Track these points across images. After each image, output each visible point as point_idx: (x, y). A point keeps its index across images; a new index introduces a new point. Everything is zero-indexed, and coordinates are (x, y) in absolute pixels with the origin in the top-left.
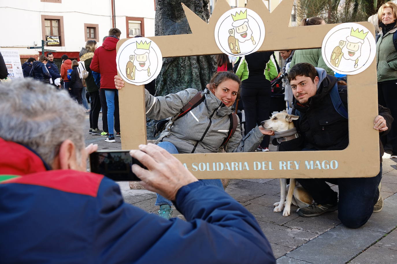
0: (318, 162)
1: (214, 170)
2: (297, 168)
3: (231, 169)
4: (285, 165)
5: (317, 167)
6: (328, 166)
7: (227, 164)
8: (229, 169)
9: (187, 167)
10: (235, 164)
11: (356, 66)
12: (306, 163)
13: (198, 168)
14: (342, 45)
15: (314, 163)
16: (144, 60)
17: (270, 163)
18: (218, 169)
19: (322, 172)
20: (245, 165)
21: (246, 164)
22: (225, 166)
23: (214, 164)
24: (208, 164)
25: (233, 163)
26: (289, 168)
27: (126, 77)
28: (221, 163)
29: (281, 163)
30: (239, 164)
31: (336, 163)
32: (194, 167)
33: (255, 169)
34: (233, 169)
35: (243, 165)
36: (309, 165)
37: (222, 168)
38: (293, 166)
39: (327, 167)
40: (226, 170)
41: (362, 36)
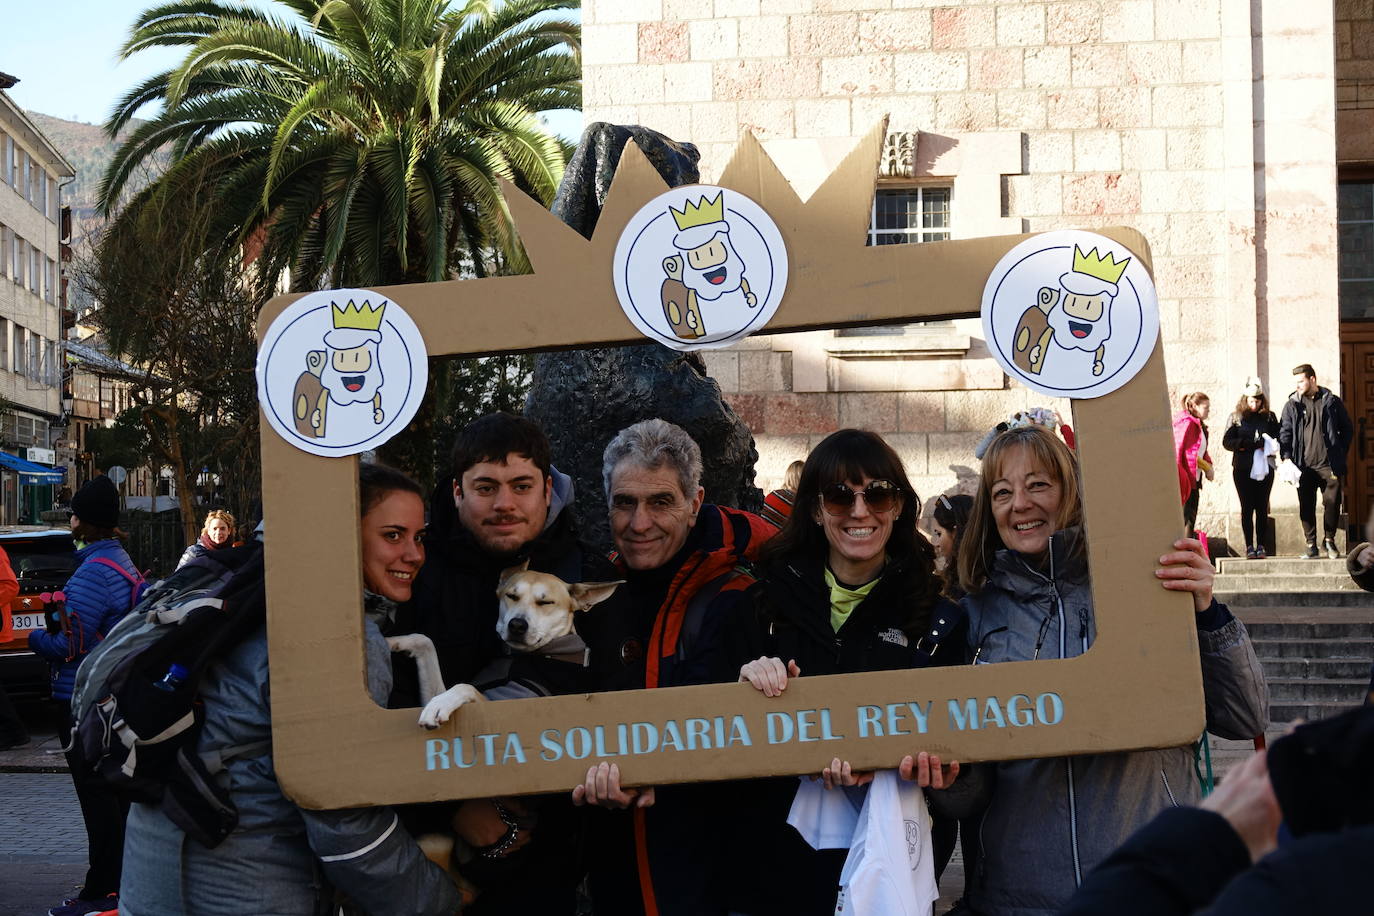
0: (992, 703)
1: (623, 751)
2: (922, 729)
3: (685, 743)
4: (878, 721)
5: (993, 720)
6: (1029, 715)
7: (672, 727)
8: (679, 747)
9: (523, 748)
10: (699, 727)
11: (1098, 370)
12: (953, 707)
13: (564, 746)
14: (1046, 301)
15: (981, 706)
16: (362, 365)
17: (825, 717)
18: (637, 750)
19: (1010, 735)
20: (736, 727)
21: (739, 722)
22: (664, 734)
23: (622, 730)
24: (599, 732)
25: (690, 725)
26: (893, 731)
28: (648, 727)
29: (862, 711)
30: (712, 724)
31: (1056, 701)
32: (548, 744)
33: (772, 741)
34: (692, 746)
35: (730, 731)
36: (964, 716)
37: (652, 746)
38: (906, 722)
39: (1025, 720)
40: (666, 752)
41: (1110, 271)
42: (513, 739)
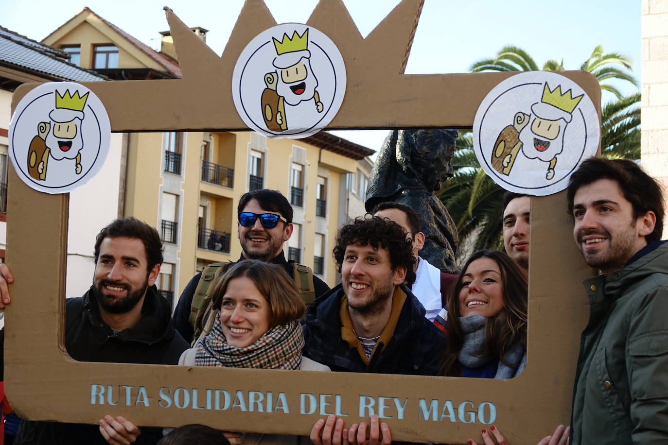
0: (449, 405)
1: (209, 407)
2: (400, 416)
3: (247, 407)
4: (372, 407)
5: (448, 416)
6: (473, 415)
7: (240, 395)
8: (243, 409)
9: (148, 397)
10: (257, 397)
11: (550, 175)
12: (423, 404)
13: (173, 400)
14: (519, 123)
15: (441, 406)
16: (70, 134)
17: (338, 399)
18: (217, 408)
19: (458, 428)
20: (280, 400)
21: (282, 397)
22: (235, 400)
23: (209, 393)
24: (195, 392)
25: (252, 395)
28: (225, 393)
29: (362, 399)
30: (265, 396)
31: (492, 407)
32: (164, 397)
33: (303, 412)
34: (251, 409)
35: (276, 401)
36: (429, 411)
37: (227, 406)
38: (391, 410)
39: (470, 419)
40: (234, 411)
41: (568, 104)
42: (143, 390)
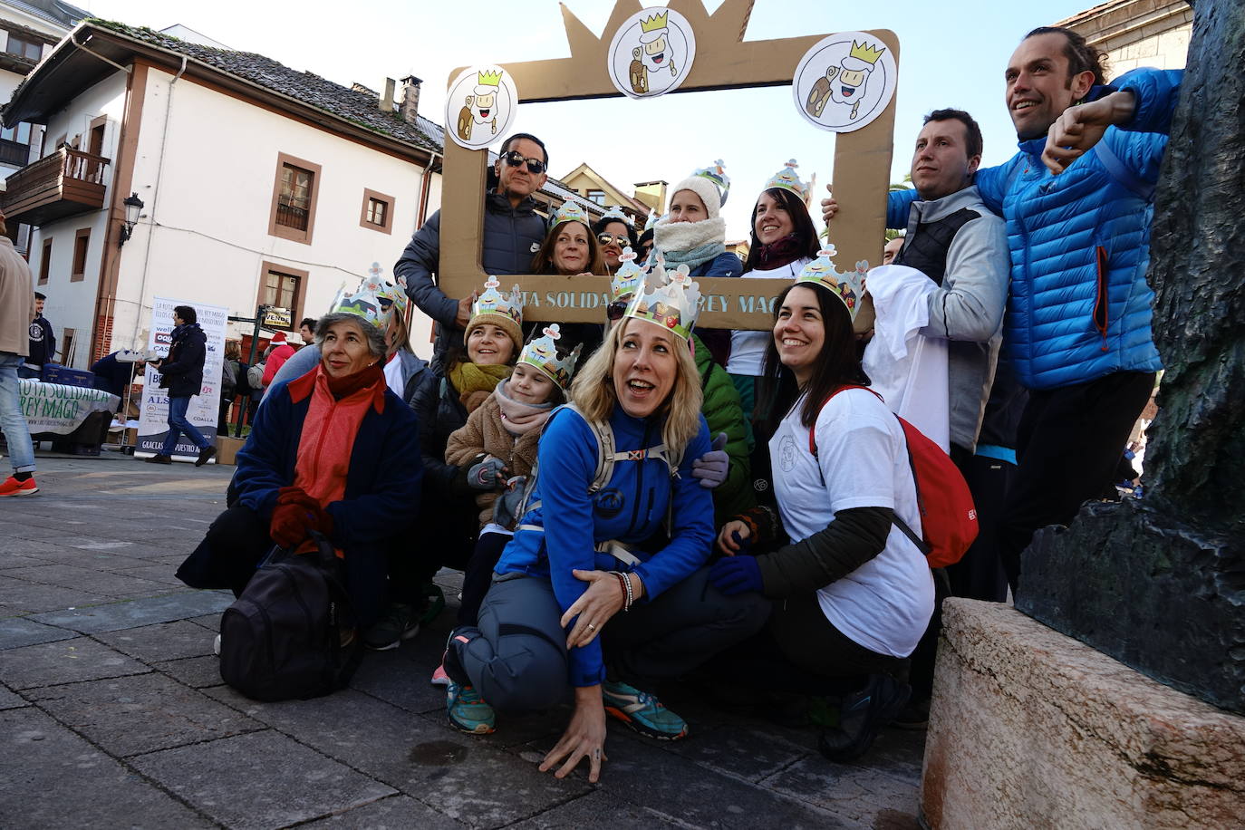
0: (762, 300)
1: (582, 306)
2: (724, 310)
5: (761, 309)
9: (539, 299)
11: (854, 115)
12: (742, 300)
13: (556, 301)
14: (831, 74)
15: (756, 301)
16: (489, 104)
18: (589, 307)
22: (601, 300)
23: (583, 295)
24: (573, 295)
26: (710, 309)
27: (457, 134)
28: (595, 295)
32: (549, 299)
36: (747, 305)
37: (595, 305)
38: (717, 305)
41: (871, 56)
42: (535, 295)
